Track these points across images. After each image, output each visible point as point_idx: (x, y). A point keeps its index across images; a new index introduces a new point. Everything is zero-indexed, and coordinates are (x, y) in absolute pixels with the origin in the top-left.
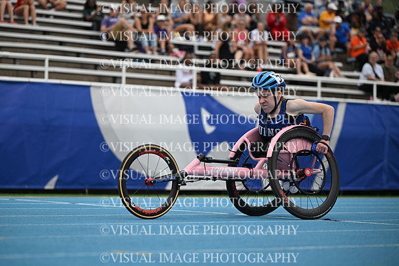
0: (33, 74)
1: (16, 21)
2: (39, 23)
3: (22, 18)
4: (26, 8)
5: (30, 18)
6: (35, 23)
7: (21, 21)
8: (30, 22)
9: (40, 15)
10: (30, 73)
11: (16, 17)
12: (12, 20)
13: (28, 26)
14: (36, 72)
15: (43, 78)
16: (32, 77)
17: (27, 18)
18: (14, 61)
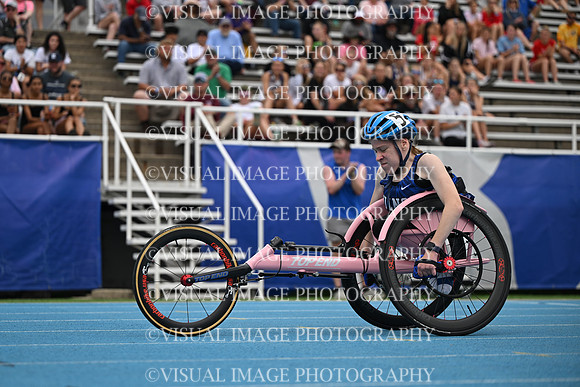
0: (556, 144)
1: (533, 79)
2: (562, 81)
3: (540, 75)
4: (545, 62)
5: (550, 75)
6: (556, 81)
7: (539, 79)
8: (551, 80)
9: (562, 71)
10: (553, 144)
11: (532, 74)
12: (528, 78)
13: (547, 85)
14: (561, 142)
15: (571, 148)
16: (556, 148)
17: (546, 74)
18: (533, 129)
